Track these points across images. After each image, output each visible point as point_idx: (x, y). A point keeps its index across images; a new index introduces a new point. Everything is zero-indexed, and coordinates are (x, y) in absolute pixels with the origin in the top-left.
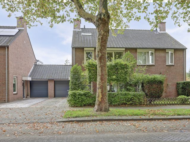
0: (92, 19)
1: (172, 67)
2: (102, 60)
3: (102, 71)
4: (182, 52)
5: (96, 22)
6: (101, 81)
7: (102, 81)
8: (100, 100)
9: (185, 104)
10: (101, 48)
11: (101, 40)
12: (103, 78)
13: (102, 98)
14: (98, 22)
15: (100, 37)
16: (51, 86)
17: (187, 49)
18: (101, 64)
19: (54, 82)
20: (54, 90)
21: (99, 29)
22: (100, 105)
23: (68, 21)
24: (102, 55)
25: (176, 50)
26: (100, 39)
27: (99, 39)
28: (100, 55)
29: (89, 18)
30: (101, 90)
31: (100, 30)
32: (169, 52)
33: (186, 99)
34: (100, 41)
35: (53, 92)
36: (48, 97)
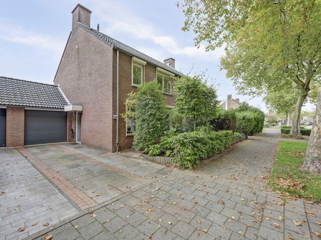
16: (15, 120)
36: (5, 146)
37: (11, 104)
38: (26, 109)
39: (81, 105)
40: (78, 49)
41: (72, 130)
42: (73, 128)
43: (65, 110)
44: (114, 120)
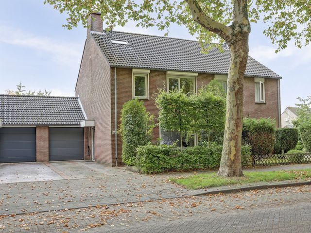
0: (222, 31)
1: (263, 106)
2: (239, 96)
3: (238, 112)
4: (275, 83)
5: (231, 36)
6: (235, 128)
7: (237, 128)
8: (233, 158)
9: (301, 163)
10: (240, 77)
11: (240, 64)
12: (238, 123)
13: (235, 155)
14: (234, 37)
15: (238, 60)
16: (42, 137)
17: (281, 78)
18: (237, 102)
19: (48, 131)
20: (48, 146)
21: (235, 48)
22: (233, 166)
23: (158, 25)
24: (240, 88)
25: (267, 79)
26: (238, 64)
27: (236, 63)
28: (237, 87)
29: (217, 29)
30: (235, 141)
31: (238, 50)
32: (260, 82)
33: (301, 155)
34: (238, 66)
35: (47, 150)
36: (36, 161)
37: (39, 123)
38: (49, 127)
39: (93, 120)
40: (91, 60)
41: (89, 147)
42: (90, 145)
43: (81, 126)
44: (113, 136)
